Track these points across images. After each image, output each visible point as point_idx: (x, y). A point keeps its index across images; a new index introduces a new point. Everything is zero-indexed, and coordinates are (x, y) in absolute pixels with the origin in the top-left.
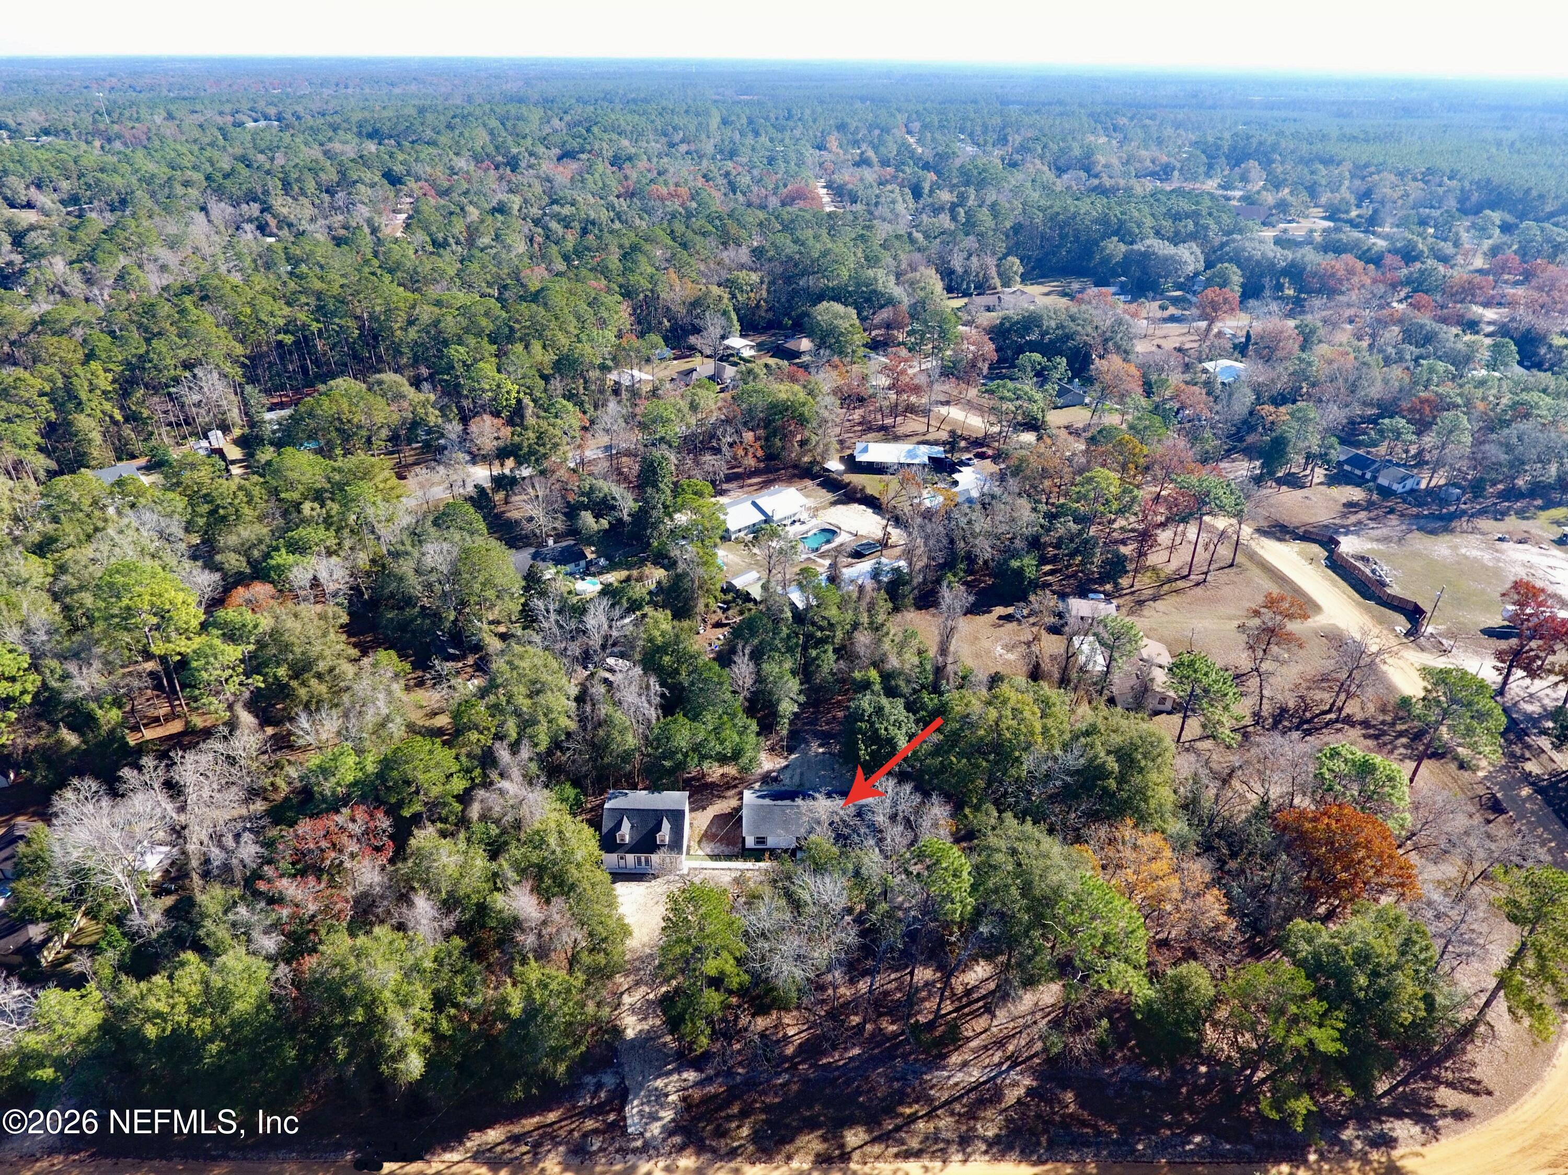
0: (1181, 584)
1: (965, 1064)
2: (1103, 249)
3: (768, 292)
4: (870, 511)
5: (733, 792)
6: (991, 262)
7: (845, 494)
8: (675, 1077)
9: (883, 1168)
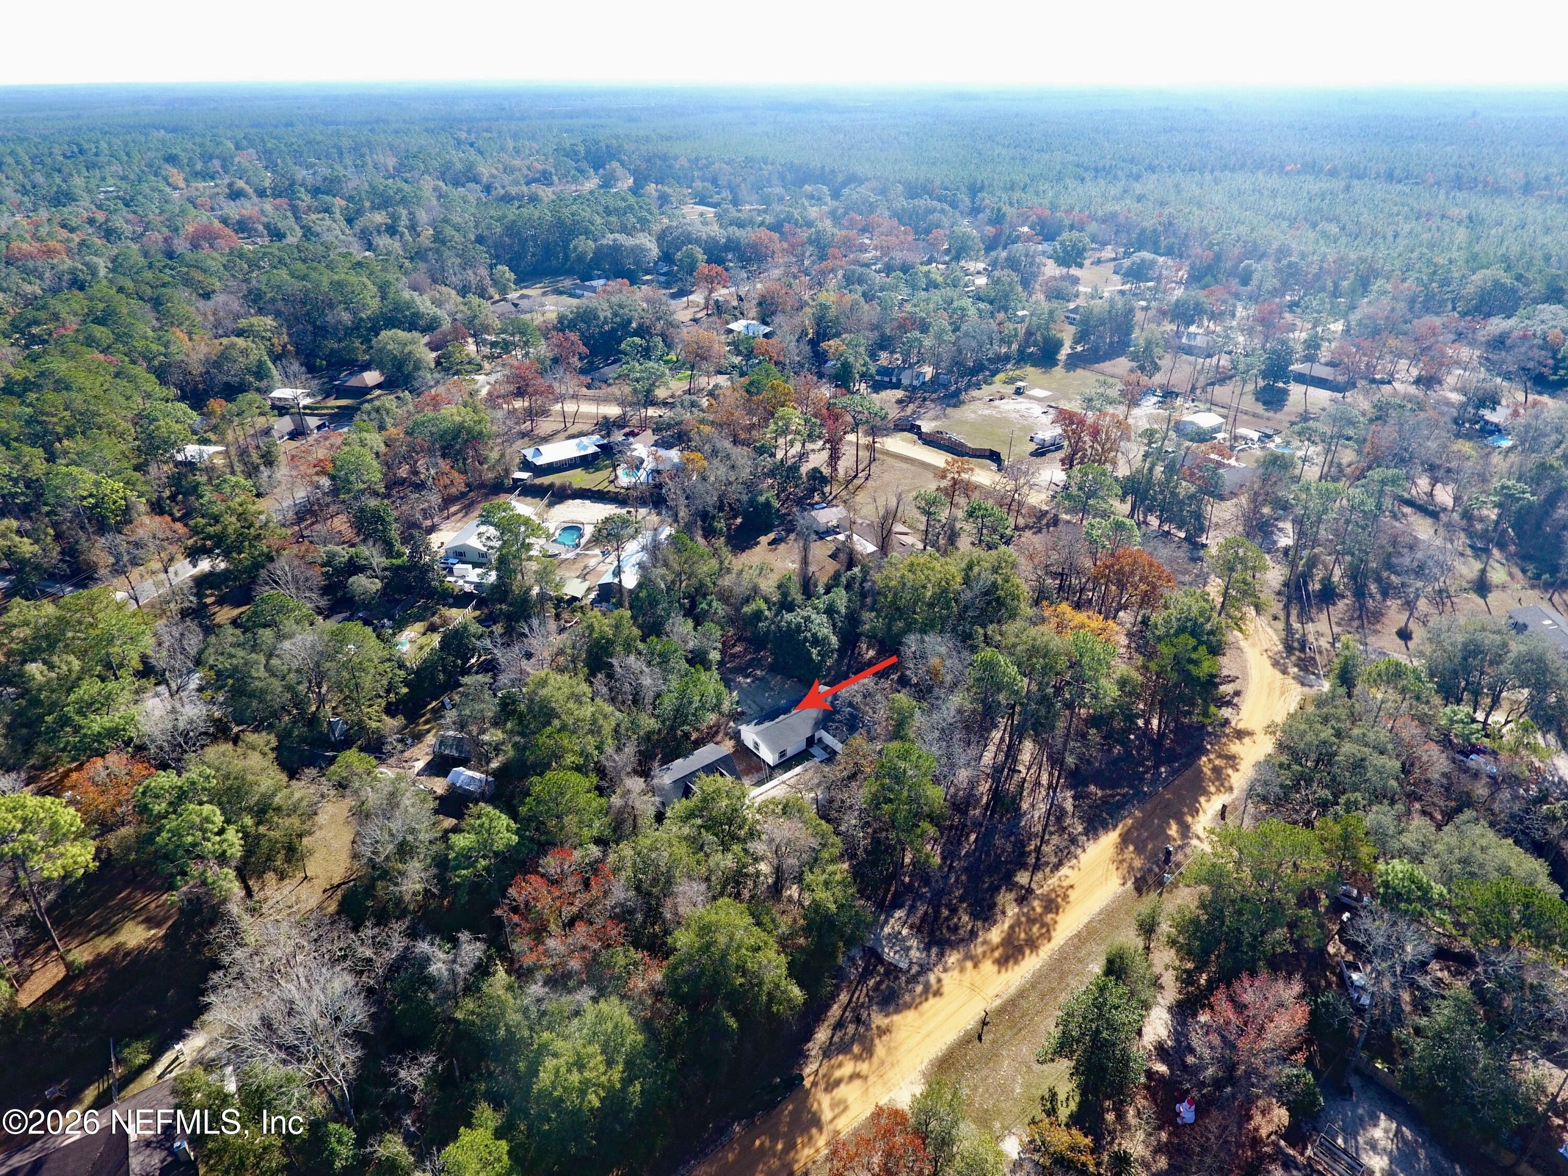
0: (857, 482)
1: (1033, 806)
2: (575, 248)
3: (289, 335)
4: (587, 502)
5: (721, 735)
6: (483, 272)
7: (553, 495)
8: (892, 921)
9: (1053, 881)
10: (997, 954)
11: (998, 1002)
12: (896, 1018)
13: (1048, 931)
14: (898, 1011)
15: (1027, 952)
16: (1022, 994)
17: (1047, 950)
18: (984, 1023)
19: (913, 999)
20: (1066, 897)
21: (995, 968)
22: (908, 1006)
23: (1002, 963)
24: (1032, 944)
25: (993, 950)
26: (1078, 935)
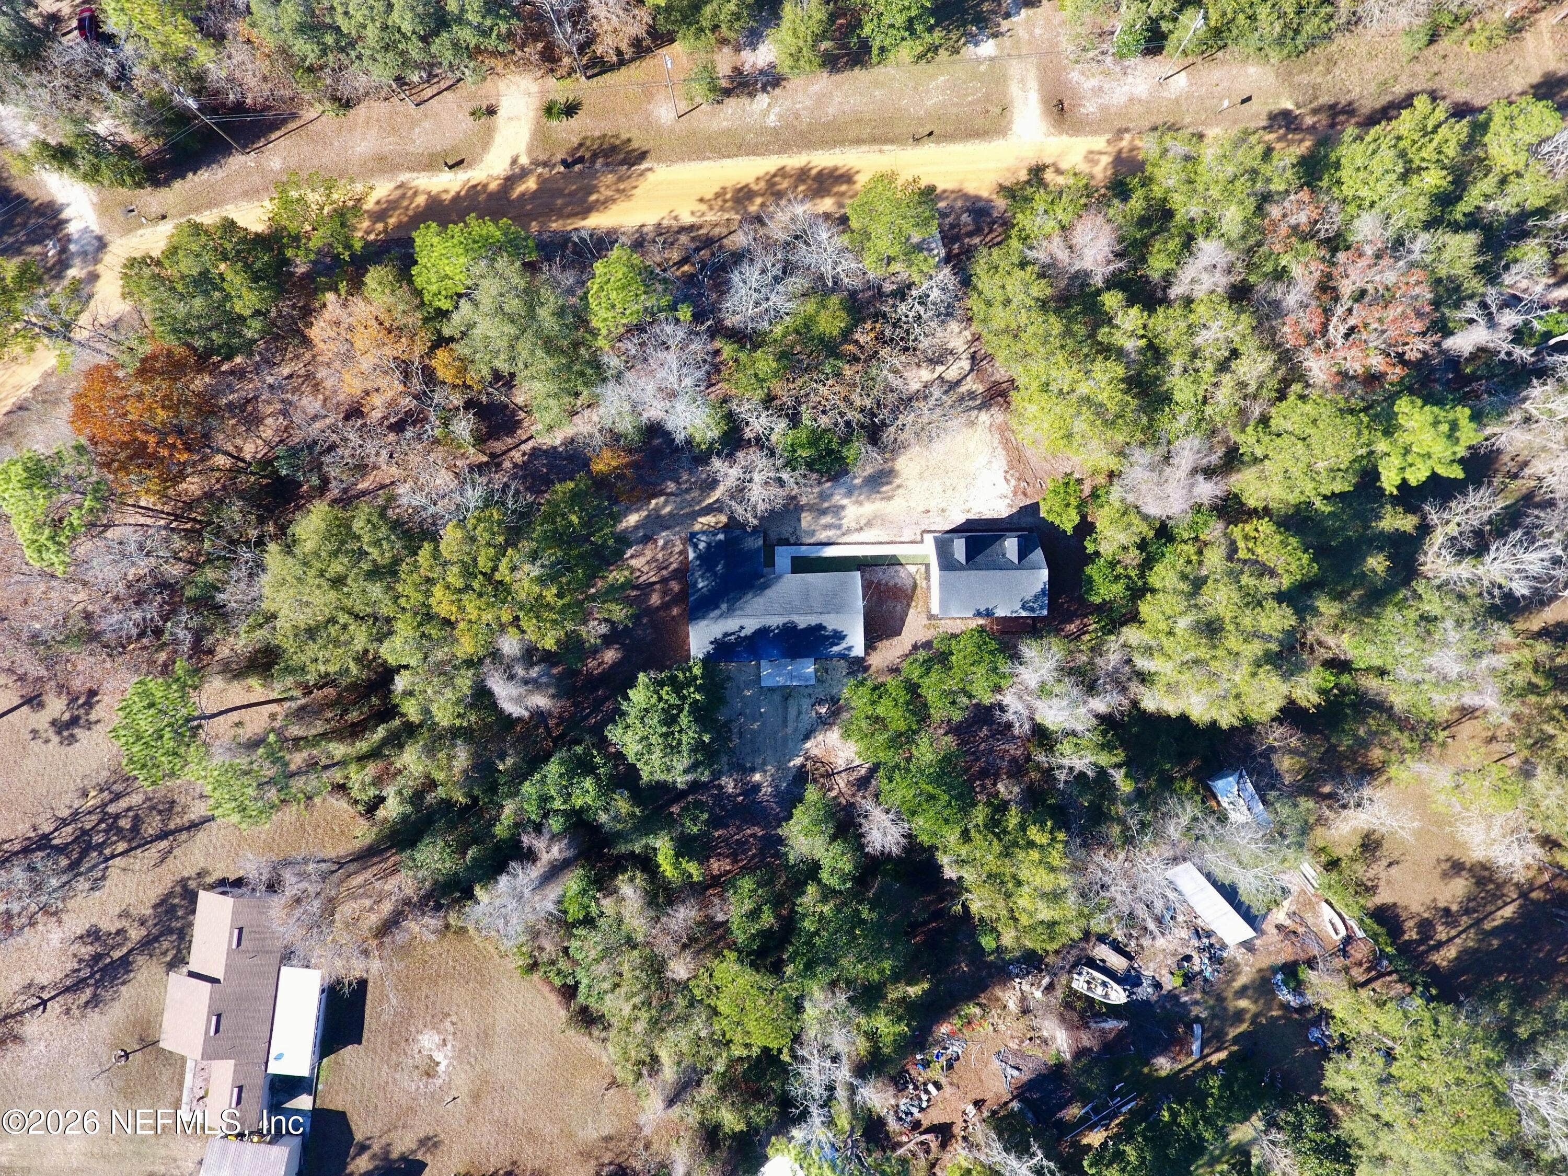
9: (711, 217)
10: (844, 188)
11: (885, 148)
12: (985, 194)
13: (775, 175)
14: (978, 198)
15: (814, 172)
16: (858, 141)
17: (795, 161)
18: (917, 140)
19: (955, 200)
20: (717, 196)
21: (856, 178)
22: (966, 197)
23: (847, 178)
24: (802, 175)
25: (843, 194)
26: (755, 154)
